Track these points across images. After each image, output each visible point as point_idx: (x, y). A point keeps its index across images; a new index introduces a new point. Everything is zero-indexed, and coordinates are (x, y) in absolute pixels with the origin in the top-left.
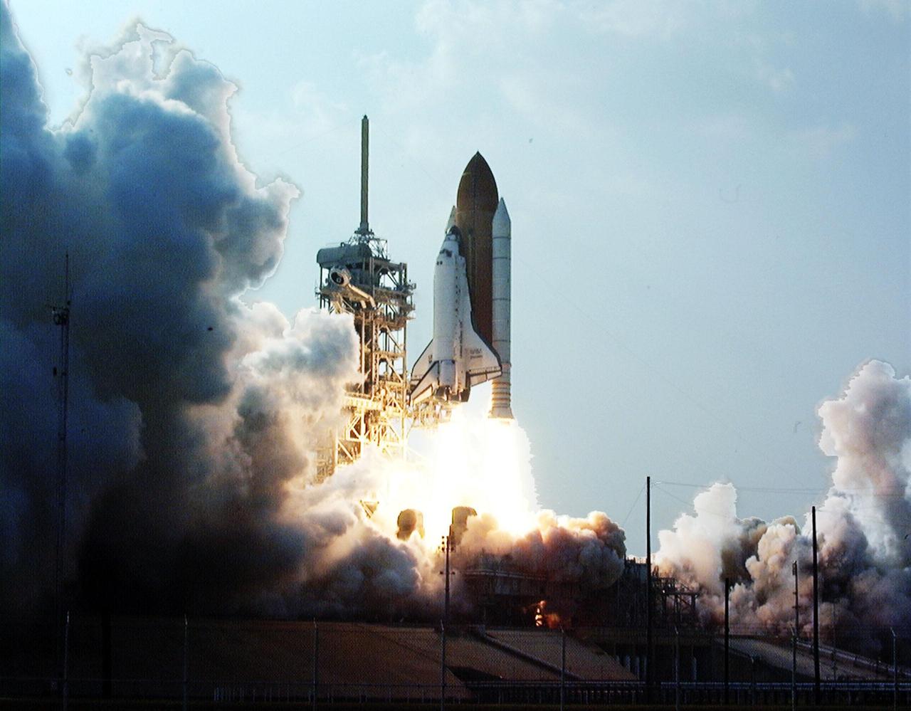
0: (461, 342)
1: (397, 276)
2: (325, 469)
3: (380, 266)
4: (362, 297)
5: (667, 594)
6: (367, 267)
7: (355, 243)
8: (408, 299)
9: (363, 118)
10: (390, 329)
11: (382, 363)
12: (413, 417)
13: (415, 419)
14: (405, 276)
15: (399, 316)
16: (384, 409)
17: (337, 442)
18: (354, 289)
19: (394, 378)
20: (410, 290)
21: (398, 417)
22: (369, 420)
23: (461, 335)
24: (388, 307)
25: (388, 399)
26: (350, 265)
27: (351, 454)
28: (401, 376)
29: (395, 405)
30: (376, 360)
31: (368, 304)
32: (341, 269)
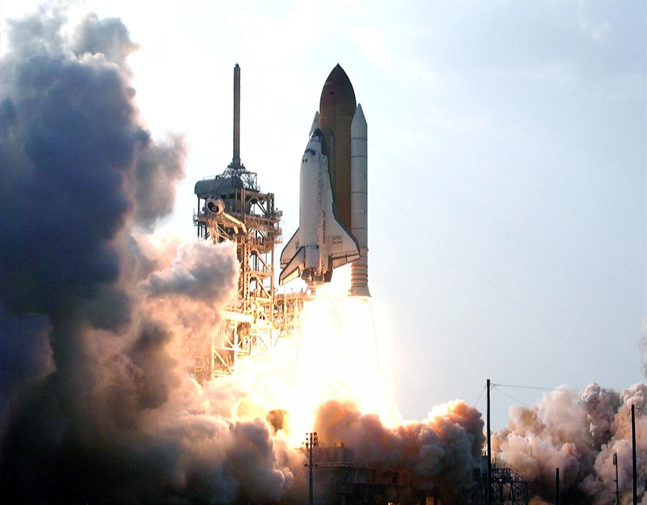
0: (324, 229)
1: (265, 205)
2: (203, 375)
3: (251, 197)
4: (235, 223)
5: (503, 482)
6: (239, 197)
7: (228, 176)
8: (275, 225)
9: (235, 66)
10: (260, 252)
11: (252, 282)
12: (280, 328)
13: (282, 330)
14: (273, 205)
15: (267, 240)
16: (255, 322)
17: (213, 351)
18: (228, 216)
19: (264, 295)
20: (277, 218)
21: (267, 329)
22: (242, 332)
23: (324, 223)
24: (258, 232)
25: (258, 313)
26: (224, 195)
27: (225, 361)
28: (270, 292)
29: (264, 318)
30: (247, 279)
31: (240, 229)
32: (216, 199)
